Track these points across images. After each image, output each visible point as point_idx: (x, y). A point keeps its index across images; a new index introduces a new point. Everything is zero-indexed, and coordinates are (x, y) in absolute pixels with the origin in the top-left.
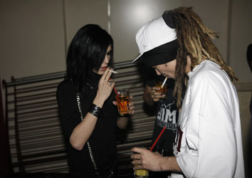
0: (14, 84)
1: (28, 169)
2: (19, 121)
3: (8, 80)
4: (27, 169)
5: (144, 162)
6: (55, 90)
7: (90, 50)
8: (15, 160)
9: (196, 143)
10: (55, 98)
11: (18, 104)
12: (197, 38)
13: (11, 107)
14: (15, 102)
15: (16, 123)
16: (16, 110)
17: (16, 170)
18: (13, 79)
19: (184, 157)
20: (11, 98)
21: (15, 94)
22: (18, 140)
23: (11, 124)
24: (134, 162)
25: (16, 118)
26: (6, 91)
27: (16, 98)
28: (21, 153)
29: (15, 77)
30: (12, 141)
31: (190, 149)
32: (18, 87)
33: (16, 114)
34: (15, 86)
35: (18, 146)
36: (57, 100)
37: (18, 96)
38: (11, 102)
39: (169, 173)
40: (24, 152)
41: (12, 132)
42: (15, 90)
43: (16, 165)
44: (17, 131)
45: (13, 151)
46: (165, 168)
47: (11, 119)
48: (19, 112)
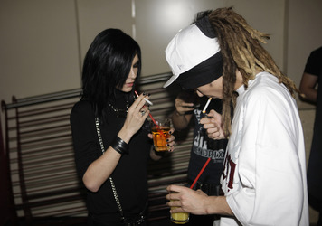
0: (15, 105)
1: (36, 212)
2: (23, 151)
3: (9, 101)
4: (33, 213)
5: (184, 203)
6: (69, 111)
7: (110, 62)
8: (18, 201)
9: (253, 181)
10: (68, 122)
11: (21, 130)
12: (246, 47)
13: (13, 134)
14: (18, 128)
15: (20, 154)
16: (18, 138)
17: (21, 213)
18: (14, 99)
19: (236, 198)
20: (12, 123)
21: (17, 118)
22: (21, 176)
23: (14, 155)
24: (171, 204)
25: (19, 149)
26: (6, 115)
27: (18, 123)
28: (26, 192)
29: (17, 98)
30: (15, 178)
31: (244, 186)
32: (20, 110)
33: (19, 144)
34: (17, 108)
35: (22, 184)
36: (71, 124)
37: (21, 120)
38: (13, 129)
39: (218, 216)
40: (31, 191)
41: (14, 166)
42: (17, 113)
43: (20, 207)
44: (20, 165)
45: (16, 190)
46: (212, 210)
47: (13, 150)
48: (22, 141)
